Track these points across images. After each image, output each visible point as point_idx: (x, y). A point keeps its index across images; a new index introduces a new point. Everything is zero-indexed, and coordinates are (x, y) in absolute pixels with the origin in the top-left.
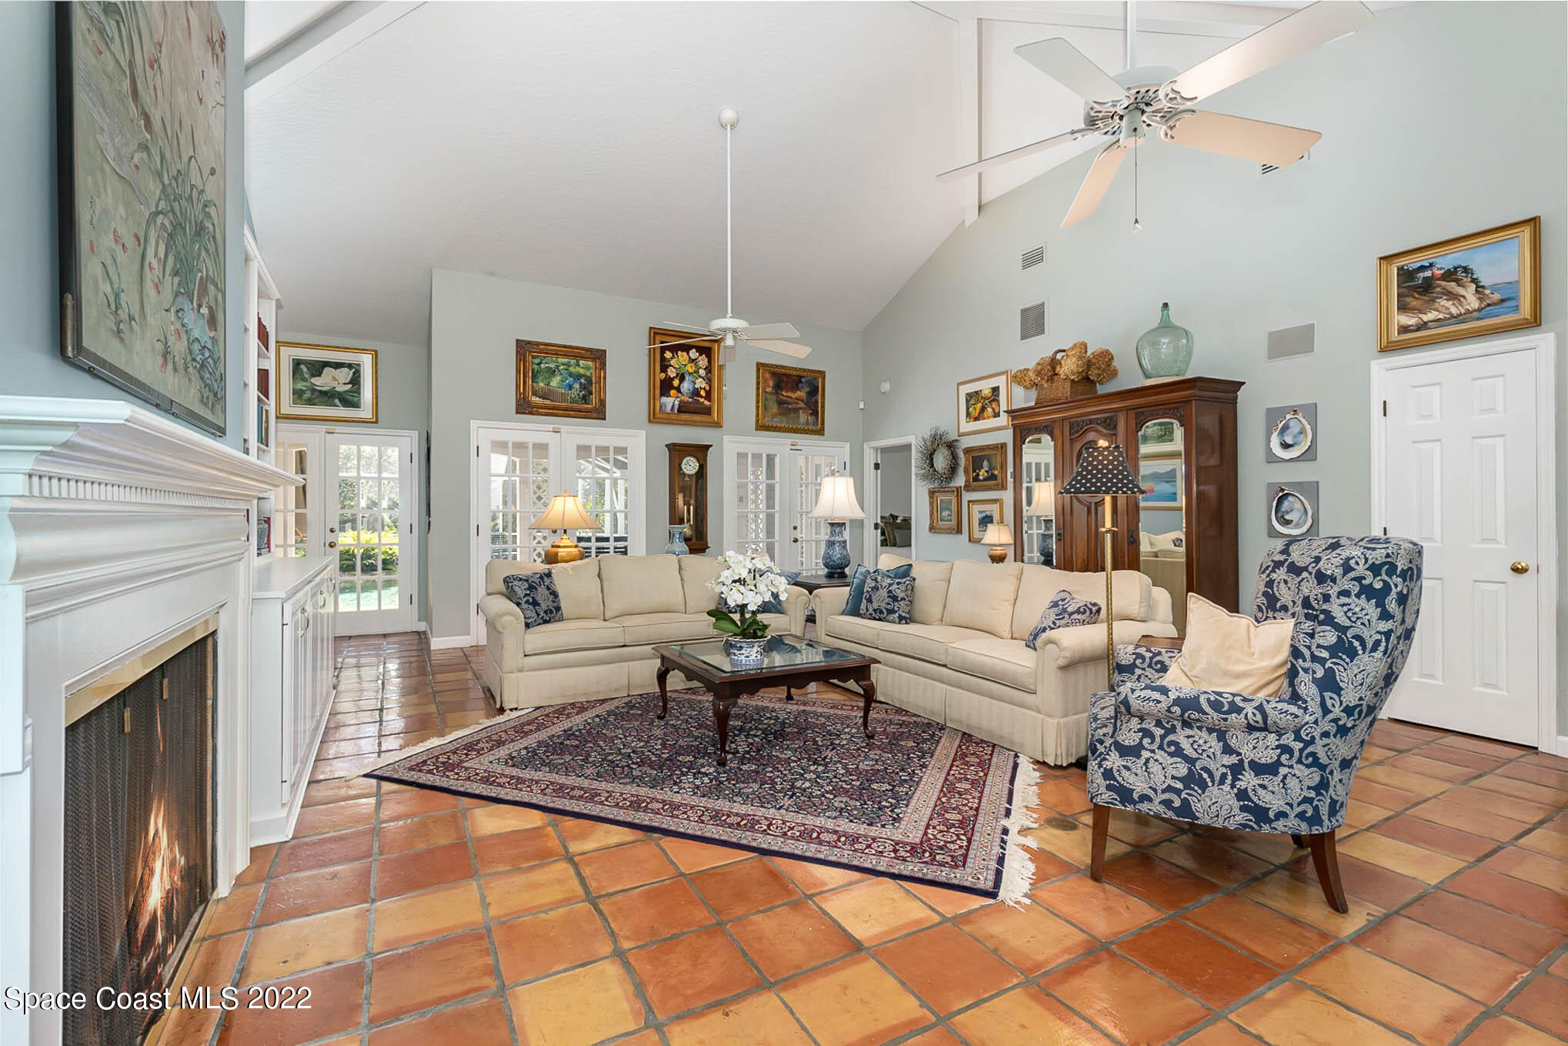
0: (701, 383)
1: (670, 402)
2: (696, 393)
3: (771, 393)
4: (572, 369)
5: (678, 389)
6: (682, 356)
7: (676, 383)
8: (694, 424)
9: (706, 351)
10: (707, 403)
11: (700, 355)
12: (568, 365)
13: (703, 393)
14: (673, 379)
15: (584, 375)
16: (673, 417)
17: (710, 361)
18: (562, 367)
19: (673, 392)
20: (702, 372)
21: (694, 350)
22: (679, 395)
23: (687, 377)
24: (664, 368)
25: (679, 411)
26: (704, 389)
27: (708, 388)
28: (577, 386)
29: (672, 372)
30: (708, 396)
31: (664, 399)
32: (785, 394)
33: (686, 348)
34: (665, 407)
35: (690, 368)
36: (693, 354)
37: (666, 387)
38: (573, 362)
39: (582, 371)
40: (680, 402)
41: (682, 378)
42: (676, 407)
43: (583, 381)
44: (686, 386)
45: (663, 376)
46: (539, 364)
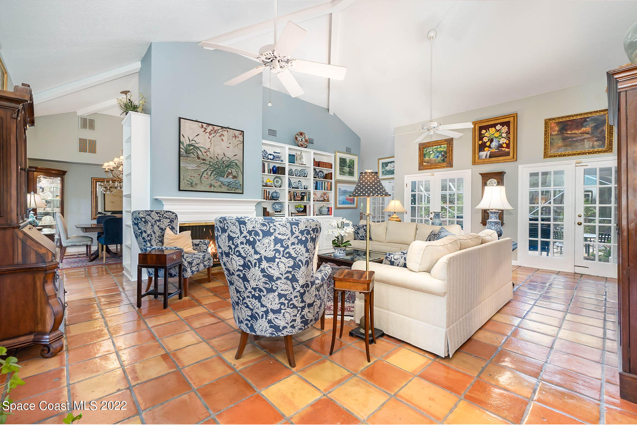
0: (503, 141)
1: (483, 154)
2: (501, 146)
3: (557, 135)
4: (438, 150)
5: (489, 147)
6: (492, 130)
7: (488, 144)
8: (498, 162)
9: (507, 124)
10: (507, 150)
11: (503, 126)
12: (437, 148)
13: (504, 145)
14: (486, 142)
15: (443, 151)
16: (487, 160)
17: (509, 129)
18: (434, 150)
19: (486, 149)
20: (504, 135)
21: (499, 125)
22: (490, 149)
23: (494, 140)
24: (481, 138)
25: (490, 157)
26: (506, 143)
27: (508, 142)
28: (440, 156)
29: (485, 139)
30: (508, 146)
31: (481, 153)
32: (569, 132)
33: (494, 126)
34: (482, 157)
35: (497, 135)
36: (498, 127)
37: (482, 147)
38: (439, 146)
39: (442, 149)
40: (491, 153)
41: (491, 141)
42: (488, 156)
43: (443, 153)
44: (494, 144)
45: (480, 142)
46: (426, 151)
